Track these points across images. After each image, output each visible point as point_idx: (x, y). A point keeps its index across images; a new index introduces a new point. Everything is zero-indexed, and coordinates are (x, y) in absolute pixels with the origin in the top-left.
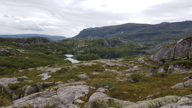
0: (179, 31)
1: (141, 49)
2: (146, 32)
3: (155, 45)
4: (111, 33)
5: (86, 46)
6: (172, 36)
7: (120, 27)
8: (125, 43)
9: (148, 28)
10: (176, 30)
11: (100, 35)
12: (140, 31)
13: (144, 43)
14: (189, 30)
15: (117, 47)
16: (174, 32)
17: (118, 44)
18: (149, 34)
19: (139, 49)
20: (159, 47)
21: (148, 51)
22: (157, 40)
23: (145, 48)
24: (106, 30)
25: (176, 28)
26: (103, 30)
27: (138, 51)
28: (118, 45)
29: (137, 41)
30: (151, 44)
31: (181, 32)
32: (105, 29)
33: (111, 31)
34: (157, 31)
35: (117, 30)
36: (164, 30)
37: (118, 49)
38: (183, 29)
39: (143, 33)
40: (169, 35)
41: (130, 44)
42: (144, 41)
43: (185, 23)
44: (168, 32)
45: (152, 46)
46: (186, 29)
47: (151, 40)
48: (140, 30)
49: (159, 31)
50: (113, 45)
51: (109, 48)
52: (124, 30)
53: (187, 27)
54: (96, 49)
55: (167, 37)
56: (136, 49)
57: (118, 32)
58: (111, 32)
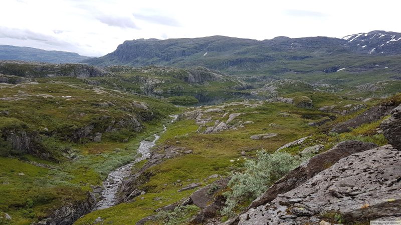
0: (303, 55)
1: (244, 89)
2: (248, 56)
3: (262, 81)
4: (184, 53)
5: (163, 82)
6: (292, 65)
7: (202, 42)
8: (219, 78)
9: (251, 47)
10: (299, 54)
11: (162, 56)
12: (239, 54)
13: (244, 76)
14: (321, 54)
15: (207, 84)
16: (295, 58)
17: (209, 79)
18: (253, 61)
19: (241, 89)
20: (270, 86)
21: (254, 92)
22: (266, 72)
23: (250, 88)
24: (173, 47)
25: (300, 50)
26: (168, 46)
27: (240, 91)
28: (208, 81)
29: (234, 73)
30: (256, 79)
31: (308, 57)
32: (172, 45)
33: (184, 49)
34: (266, 54)
35: (196, 49)
36: (279, 52)
37: (208, 87)
38: (311, 52)
39: (243, 57)
40: (287, 62)
41: (227, 80)
42: (245, 72)
43: (314, 42)
44: (285, 56)
45: (259, 83)
46: (316, 53)
47: (257, 71)
48: (237, 51)
49: (271, 53)
50: (201, 81)
51: (196, 87)
52: (208, 50)
53: (317, 48)
54: (180, 88)
55: (284, 67)
56: (236, 88)
57: (197, 52)
58: (184, 51)
